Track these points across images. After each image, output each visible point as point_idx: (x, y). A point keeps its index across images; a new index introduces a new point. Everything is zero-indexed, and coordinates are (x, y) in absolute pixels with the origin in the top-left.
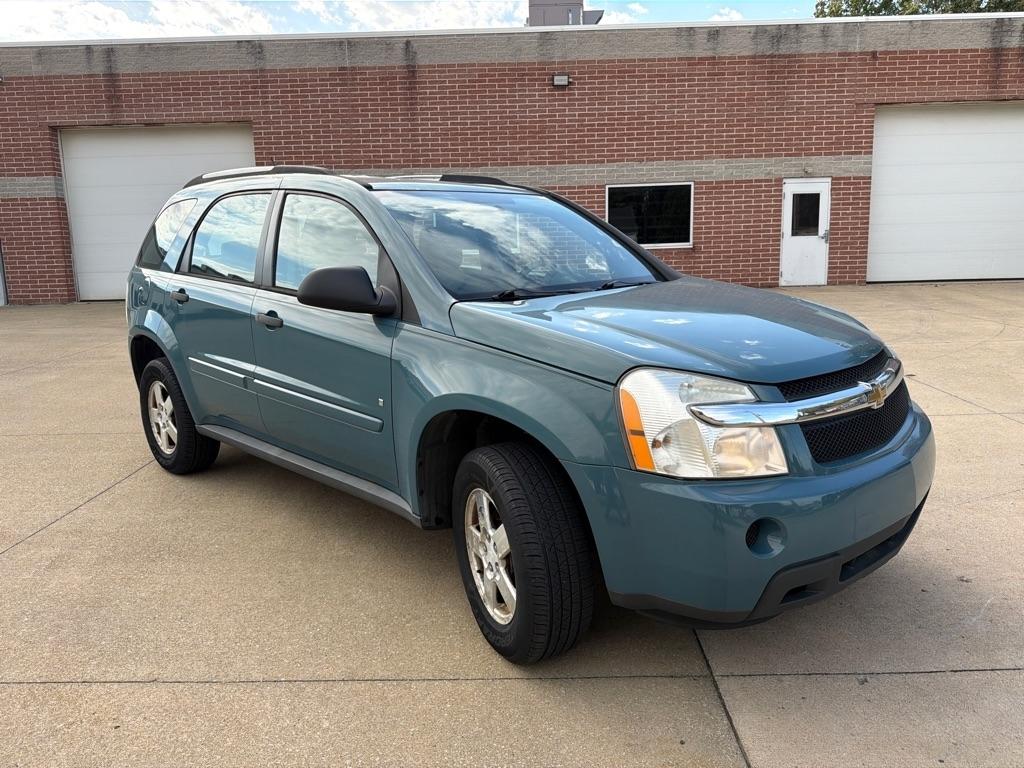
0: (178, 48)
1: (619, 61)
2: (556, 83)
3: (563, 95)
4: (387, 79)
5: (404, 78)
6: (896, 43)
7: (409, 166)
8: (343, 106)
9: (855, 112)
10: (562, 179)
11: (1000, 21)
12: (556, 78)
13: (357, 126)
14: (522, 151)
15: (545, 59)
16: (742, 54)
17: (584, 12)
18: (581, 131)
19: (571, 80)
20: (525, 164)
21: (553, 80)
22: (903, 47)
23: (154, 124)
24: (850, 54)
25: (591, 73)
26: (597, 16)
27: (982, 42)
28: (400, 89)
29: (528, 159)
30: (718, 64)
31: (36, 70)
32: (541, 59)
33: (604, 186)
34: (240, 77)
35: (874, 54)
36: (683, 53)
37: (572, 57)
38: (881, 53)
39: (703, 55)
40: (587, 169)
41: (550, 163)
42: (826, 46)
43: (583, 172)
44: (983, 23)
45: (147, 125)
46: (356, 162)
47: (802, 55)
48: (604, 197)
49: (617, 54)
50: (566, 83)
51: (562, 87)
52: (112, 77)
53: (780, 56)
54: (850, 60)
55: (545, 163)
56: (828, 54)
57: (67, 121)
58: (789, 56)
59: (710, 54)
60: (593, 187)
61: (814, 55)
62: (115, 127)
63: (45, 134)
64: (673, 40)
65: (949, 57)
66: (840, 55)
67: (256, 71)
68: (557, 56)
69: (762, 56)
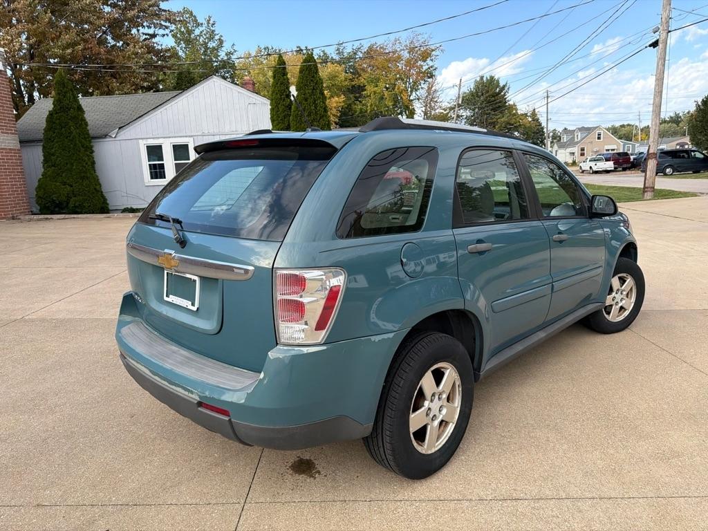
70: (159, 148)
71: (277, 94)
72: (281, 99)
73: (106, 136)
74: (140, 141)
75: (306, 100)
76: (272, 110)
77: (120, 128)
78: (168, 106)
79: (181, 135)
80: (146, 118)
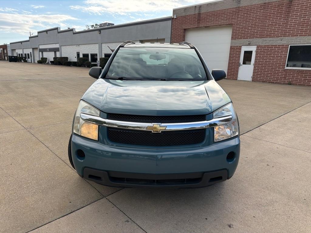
0: (217, 3)
4: (281, 5)
5: (287, 4)
7: (282, 36)
8: (262, 16)
13: (266, 23)
23: (207, 27)
28: (285, 8)
31: (184, 14)
34: (232, 10)
45: (205, 27)
46: (263, 36)
52: (199, 14)
57: (188, 27)
62: (198, 28)
63: (183, 31)
67: (237, 8)
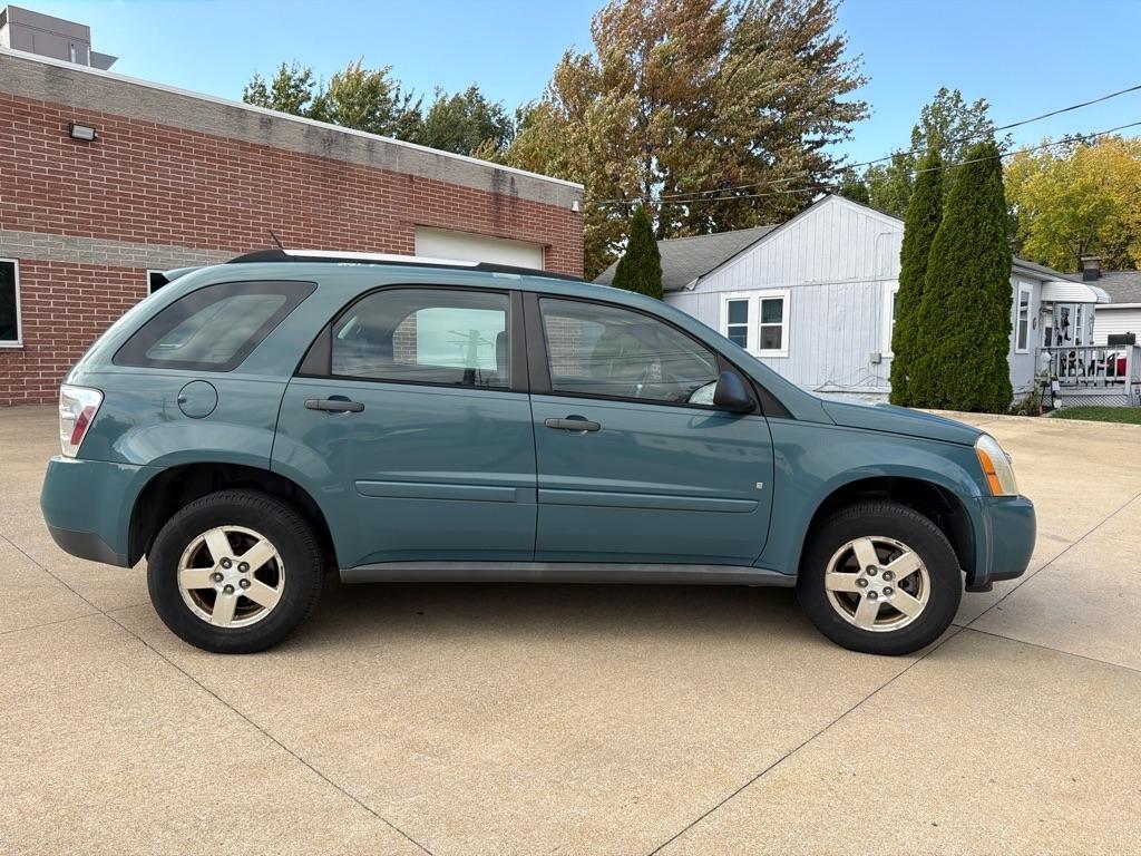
1: (159, 126)
2: (75, 134)
3: (85, 151)
6: (427, 172)
9: (399, 229)
10: (85, 256)
11: (497, 171)
12: (76, 128)
14: (23, 212)
15: (57, 101)
16: (296, 150)
17: (91, 53)
18: (111, 199)
19: (96, 135)
20: (30, 229)
21: (71, 131)
22: (431, 176)
24: (391, 173)
25: (123, 132)
26: (105, 61)
27: (485, 185)
29: (33, 223)
30: (271, 154)
32: (51, 99)
33: (145, 271)
35: (411, 177)
36: (234, 134)
37: (97, 106)
38: (417, 178)
39: (256, 141)
40: (122, 247)
41: (67, 233)
42: (372, 161)
43: (116, 250)
44: (486, 169)
47: (351, 164)
48: (146, 283)
49: (157, 117)
50: (91, 137)
51: (84, 141)
53: (333, 161)
54: (392, 178)
55: (60, 232)
56: (374, 169)
58: (340, 162)
59: (262, 142)
60: (131, 270)
61: (362, 166)
64: (223, 117)
65: (465, 193)
66: (384, 171)
68: (75, 101)
69: (316, 157)
70: (744, 304)
71: (915, 215)
72: (920, 223)
73: (683, 288)
74: (722, 294)
75: (961, 223)
76: (904, 242)
77: (700, 278)
78: (764, 245)
79: (773, 285)
80: (734, 263)
